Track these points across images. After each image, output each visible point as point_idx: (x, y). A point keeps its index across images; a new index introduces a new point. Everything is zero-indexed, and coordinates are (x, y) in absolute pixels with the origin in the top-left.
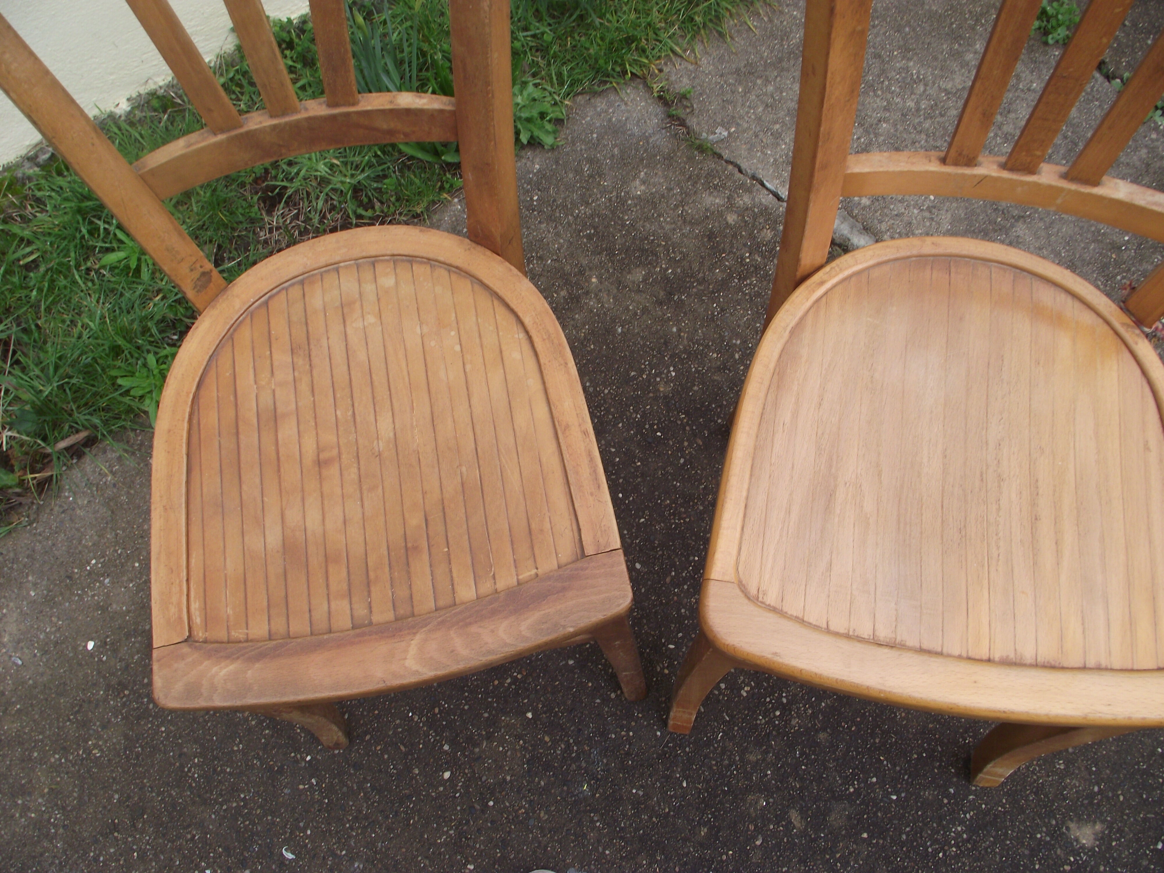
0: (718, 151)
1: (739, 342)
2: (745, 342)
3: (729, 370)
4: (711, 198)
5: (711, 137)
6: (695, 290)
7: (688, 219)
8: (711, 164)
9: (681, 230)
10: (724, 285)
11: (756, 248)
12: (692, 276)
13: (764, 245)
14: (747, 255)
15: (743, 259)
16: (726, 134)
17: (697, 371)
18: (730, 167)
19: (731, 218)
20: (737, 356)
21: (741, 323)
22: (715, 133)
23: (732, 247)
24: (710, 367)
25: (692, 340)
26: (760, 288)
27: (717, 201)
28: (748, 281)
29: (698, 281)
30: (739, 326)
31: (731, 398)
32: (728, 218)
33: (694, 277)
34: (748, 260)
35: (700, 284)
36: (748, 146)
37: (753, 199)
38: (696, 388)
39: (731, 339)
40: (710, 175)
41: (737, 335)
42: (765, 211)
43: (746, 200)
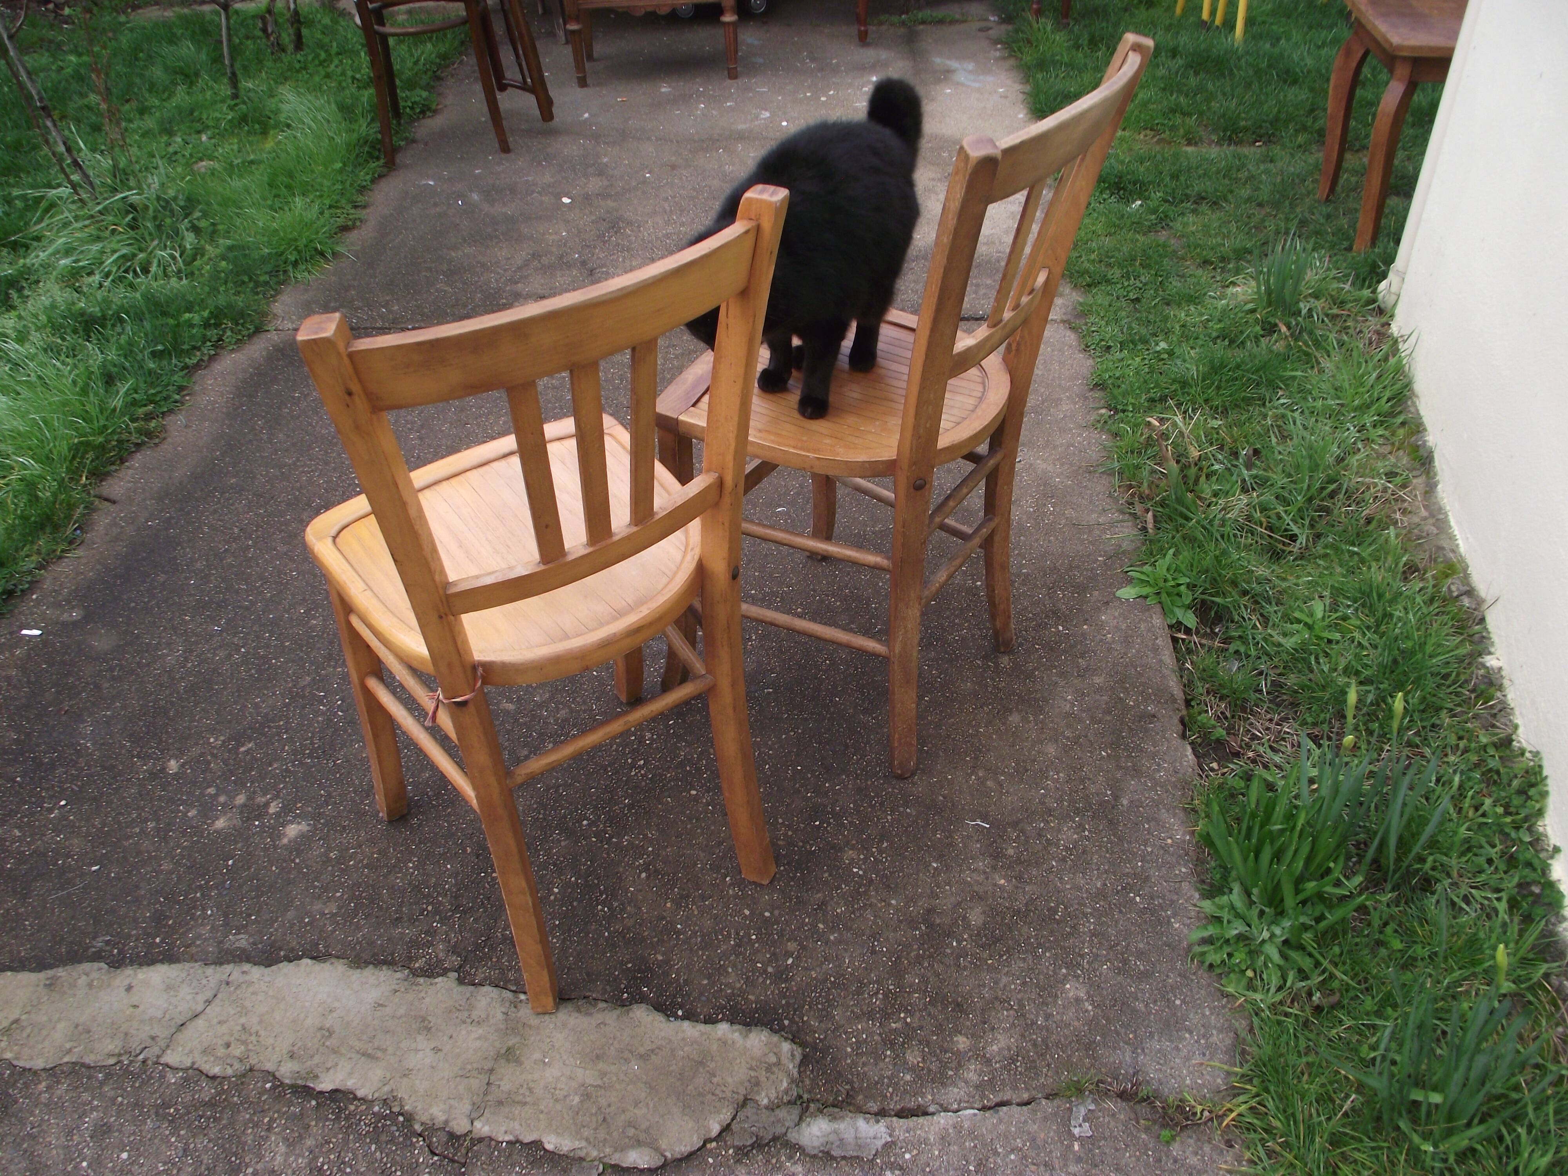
0: (1057, 1102)
1: (832, 938)
2: (826, 944)
3: (816, 910)
4: (1002, 1044)
5: (1083, 1111)
6: (915, 947)
7: (997, 1003)
8: (1046, 1079)
9: (991, 988)
10: (897, 972)
11: (909, 1032)
12: (931, 956)
13: (904, 1043)
14: (909, 1020)
15: (907, 1011)
16: (1076, 1131)
17: (839, 887)
18: (1026, 1096)
19: (962, 1042)
20: (821, 926)
21: (847, 955)
22: (1084, 1121)
23: (929, 1015)
24: (832, 899)
25: (870, 905)
26: (864, 999)
27: (995, 1047)
28: (880, 996)
29: (923, 957)
30: (846, 950)
31: (791, 891)
32: (965, 1039)
33: (929, 957)
34: (902, 1015)
35: (918, 955)
36: (1039, 1142)
37: (966, 1082)
38: (826, 875)
39: (841, 934)
40: (1032, 1067)
41: (839, 941)
42: (941, 1079)
43: (972, 1073)
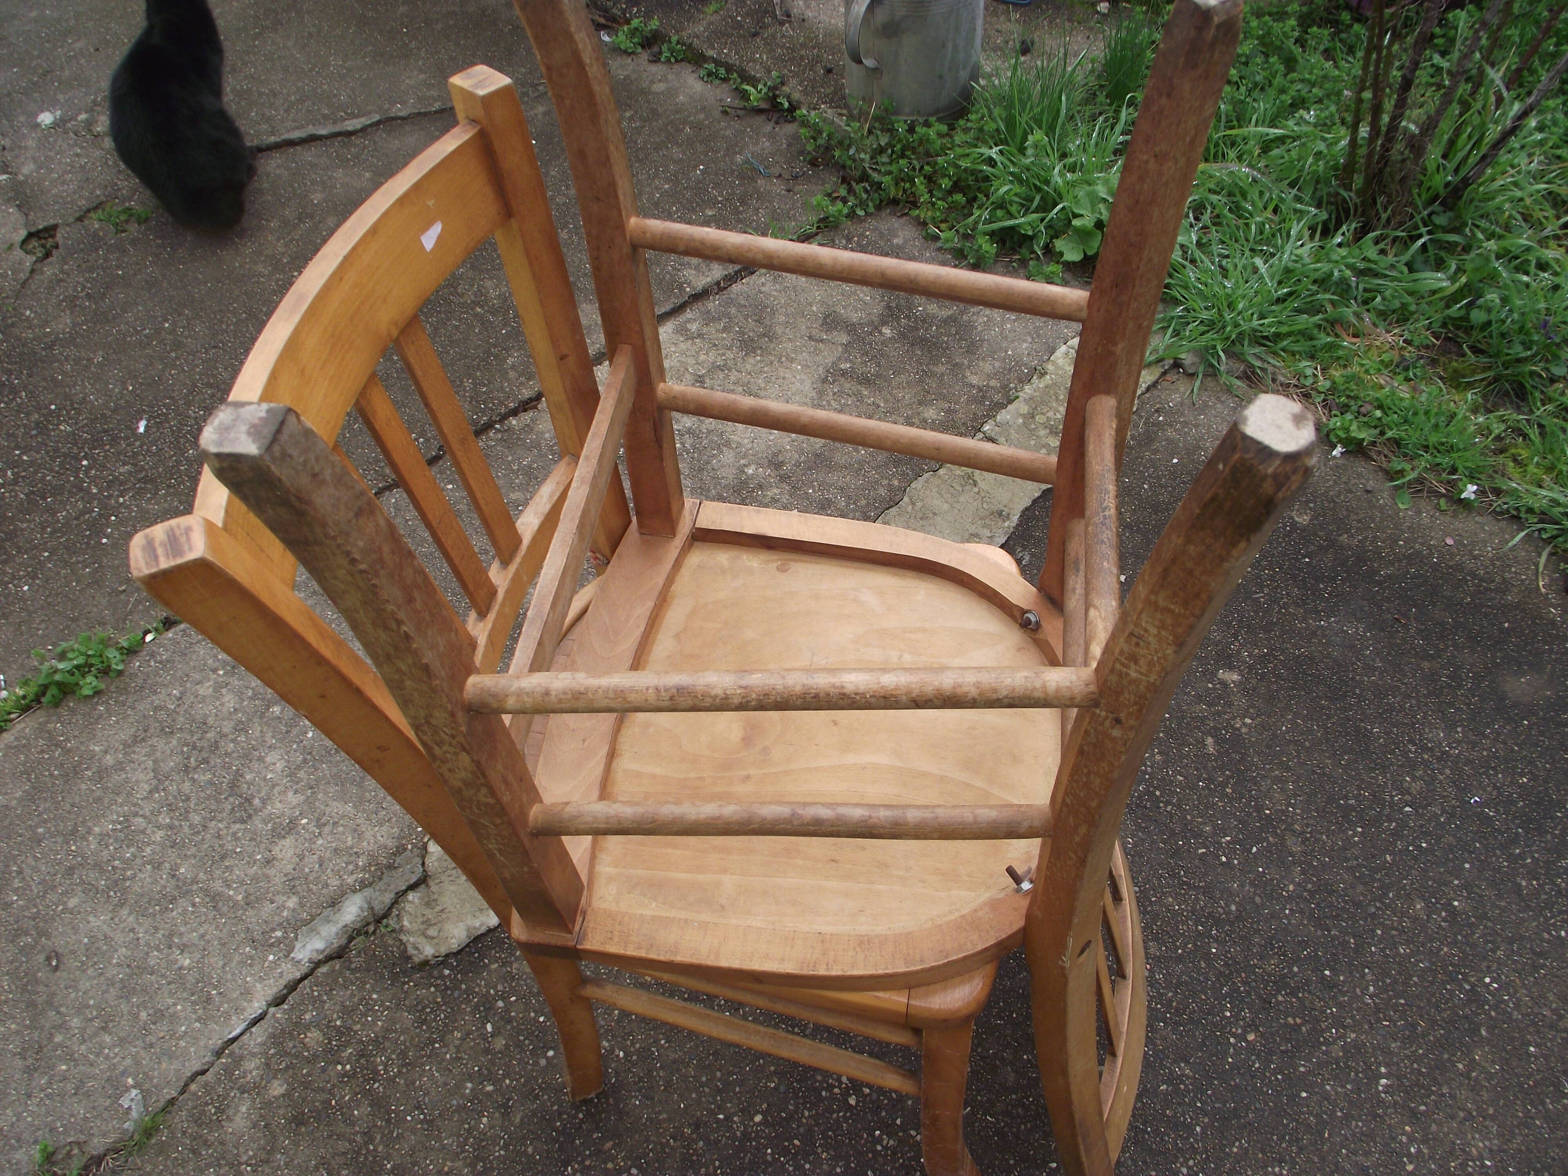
0: (161, 1104)
1: (469, 1085)
2: (470, 1076)
3: (509, 1100)
4: (238, 1119)
5: (134, 1114)
6: (380, 1148)
7: (264, 1156)
8: (181, 1118)
9: (279, 1168)
10: (379, 1104)
11: (331, 1055)
12: (358, 1153)
13: (330, 1043)
14: (339, 1067)
15: (345, 1074)
16: (134, 1092)
17: (506, 1147)
18: (193, 1087)
19: (277, 1088)
20: (490, 1088)
21: (441, 1080)
22: (130, 1108)
23: (323, 1090)
24: (501, 1127)
25: (457, 1155)
26: (393, 1052)
27: (244, 1109)
28: (380, 1068)
29: (366, 1143)
30: (446, 1084)
31: (550, 1098)
32: (276, 1093)
33: (360, 1149)
34: (348, 1067)
35: (372, 1140)
36: (165, 1058)
37: (254, 1055)
38: (530, 1150)
39: (463, 1096)
40: (198, 1120)
41: (459, 1086)
42: (277, 1039)
43: (252, 1067)
